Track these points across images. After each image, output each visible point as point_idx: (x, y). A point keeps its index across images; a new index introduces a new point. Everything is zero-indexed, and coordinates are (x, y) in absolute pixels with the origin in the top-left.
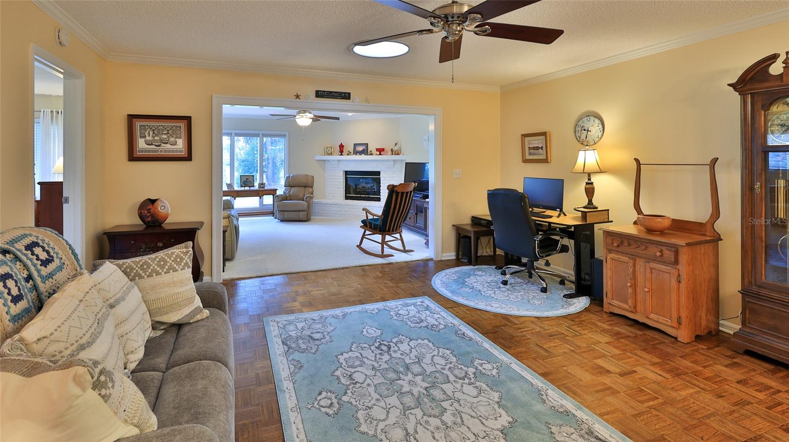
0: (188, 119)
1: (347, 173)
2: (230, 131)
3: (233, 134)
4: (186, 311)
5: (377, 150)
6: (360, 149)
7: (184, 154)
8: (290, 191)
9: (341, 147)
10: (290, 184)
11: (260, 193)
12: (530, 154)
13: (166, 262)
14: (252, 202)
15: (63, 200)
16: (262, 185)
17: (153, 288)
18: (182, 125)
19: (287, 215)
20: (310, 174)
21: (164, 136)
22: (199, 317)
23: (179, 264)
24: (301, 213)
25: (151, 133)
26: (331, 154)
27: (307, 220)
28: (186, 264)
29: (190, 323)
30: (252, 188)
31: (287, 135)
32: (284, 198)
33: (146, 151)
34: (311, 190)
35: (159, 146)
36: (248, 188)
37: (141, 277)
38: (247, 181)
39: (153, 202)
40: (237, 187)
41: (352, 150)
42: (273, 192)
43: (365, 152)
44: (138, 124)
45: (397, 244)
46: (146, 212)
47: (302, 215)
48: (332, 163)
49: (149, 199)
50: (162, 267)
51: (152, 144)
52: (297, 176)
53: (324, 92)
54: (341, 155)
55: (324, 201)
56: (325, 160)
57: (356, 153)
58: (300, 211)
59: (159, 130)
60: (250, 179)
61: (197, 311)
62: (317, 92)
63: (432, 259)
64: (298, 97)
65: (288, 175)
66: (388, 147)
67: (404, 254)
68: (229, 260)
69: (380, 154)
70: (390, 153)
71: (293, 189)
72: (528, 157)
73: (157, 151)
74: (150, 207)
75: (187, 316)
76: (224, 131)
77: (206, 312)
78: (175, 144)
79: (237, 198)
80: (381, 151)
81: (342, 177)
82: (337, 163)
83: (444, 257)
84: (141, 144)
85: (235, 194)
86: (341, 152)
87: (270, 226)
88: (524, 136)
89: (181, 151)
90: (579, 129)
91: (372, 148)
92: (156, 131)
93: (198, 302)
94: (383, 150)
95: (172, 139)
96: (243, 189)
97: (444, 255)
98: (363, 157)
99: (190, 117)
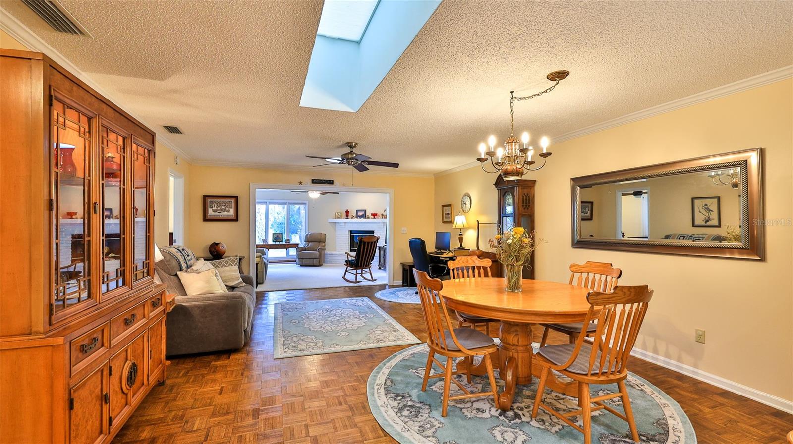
0: (236, 197)
1: (351, 232)
2: (265, 201)
3: (268, 203)
4: (237, 282)
5: (372, 215)
6: (360, 214)
7: (234, 217)
8: (308, 245)
9: (347, 212)
10: (309, 239)
11: (287, 246)
12: (446, 218)
13: (228, 262)
14: (281, 253)
15: (174, 241)
16: (288, 240)
17: (223, 271)
18: (233, 201)
19: (305, 262)
20: (323, 232)
21: (223, 207)
22: (241, 285)
23: (233, 263)
24: (314, 260)
25: (216, 205)
26: (340, 218)
27: (320, 265)
28: (236, 263)
29: (237, 287)
30: (281, 243)
31: (307, 204)
32: (304, 249)
33: (213, 216)
34: (323, 244)
35: (220, 213)
36: (278, 243)
37: (218, 267)
38: (277, 237)
39: (217, 244)
40: (270, 242)
41: (355, 215)
42: (295, 245)
43: (364, 216)
44: (209, 200)
45: (368, 276)
46: (213, 249)
47: (315, 262)
48: (340, 225)
49: (215, 243)
50: (227, 264)
51: (216, 212)
52: (313, 233)
53: (317, 180)
54: (347, 218)
55: (334, 253)
56: (335, 222)
57: (357, 217)
58: (314, 259)
59: (220, 204)
60: (280, 236)
61: (240, 283)
62: (313, 180)
63: (387, 284)
64: (301, 183)
65: (307, 234)
66: (379, 213)
67: (372, 282)
68: (260, 283)
69: (374, 218)
70: (381, 216)
71: (310, 244)
72: (445, 220)
73: (219, 216)
74: (216, 247)
75: (237, 284)
76: (257, 201)
77: (244, 284)
78: (229, 211)
79: (270, 250)
80: (374, 215)
81: (348, 235)
82: (343, 224)
83: (395, 283)
84: (210, 212)
85: (269, 247)
86: (347, 216)
87: (293, 269)
88: (443, 206)
89: (233, 216)
90: (463, 203)
91: (369, 213)
92: (219, 204)
93: (241, 280)
94: (376, 215)
95: (227, 209)
96: (274, 243)
97: (394, 282)
98: (362, 220)
99: (237, 196)
